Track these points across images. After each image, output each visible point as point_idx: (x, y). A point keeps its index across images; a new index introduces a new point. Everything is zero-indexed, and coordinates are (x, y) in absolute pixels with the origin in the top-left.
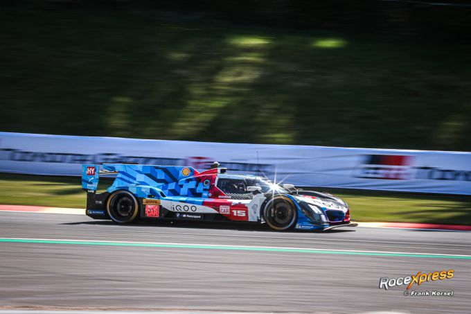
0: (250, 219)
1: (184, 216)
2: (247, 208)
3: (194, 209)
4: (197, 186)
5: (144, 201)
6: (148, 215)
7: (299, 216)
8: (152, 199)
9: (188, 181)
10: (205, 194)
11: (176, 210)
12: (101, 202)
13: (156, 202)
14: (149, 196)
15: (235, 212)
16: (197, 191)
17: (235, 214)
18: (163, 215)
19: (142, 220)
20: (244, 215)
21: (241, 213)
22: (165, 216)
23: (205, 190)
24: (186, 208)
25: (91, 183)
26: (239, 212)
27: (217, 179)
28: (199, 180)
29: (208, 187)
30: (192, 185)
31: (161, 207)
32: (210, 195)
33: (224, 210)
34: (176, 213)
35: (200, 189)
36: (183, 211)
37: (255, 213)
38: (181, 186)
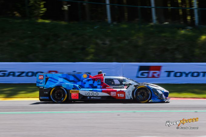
0: (126, 98)
1: (92, 98)
2: (125, 92)
3: (97, 94)
4: (94, 83)
5: (70, 91)
6: (72, 98)
7: (152, 95)
8: (75, 90)
9: (88, 80)
10: (99, 87)
11: (87, 95)
12: (47, 93)
13: (77, 91)
14: (73, 89)
15: (119, 95)
16: (94, 85)
17: (119, 96)
18: (80, 98)
19: (69, 101)
20: (123, 96)
21: (122, 95)
22: (82, 98)
23: (99, 85)
24: (93, 94)
25: (41, 83)
26: (121, 95)
27: (104, 79)
28: (94, 80)
29: (100, 83)
30: (91, 82)
31: (79, 94)
32: (102, 87)
33: (113, 94)
34: (87, 96)
35: (95, 84)
36: (91, 95)
37: (129, 95)
38: (85, 83)
